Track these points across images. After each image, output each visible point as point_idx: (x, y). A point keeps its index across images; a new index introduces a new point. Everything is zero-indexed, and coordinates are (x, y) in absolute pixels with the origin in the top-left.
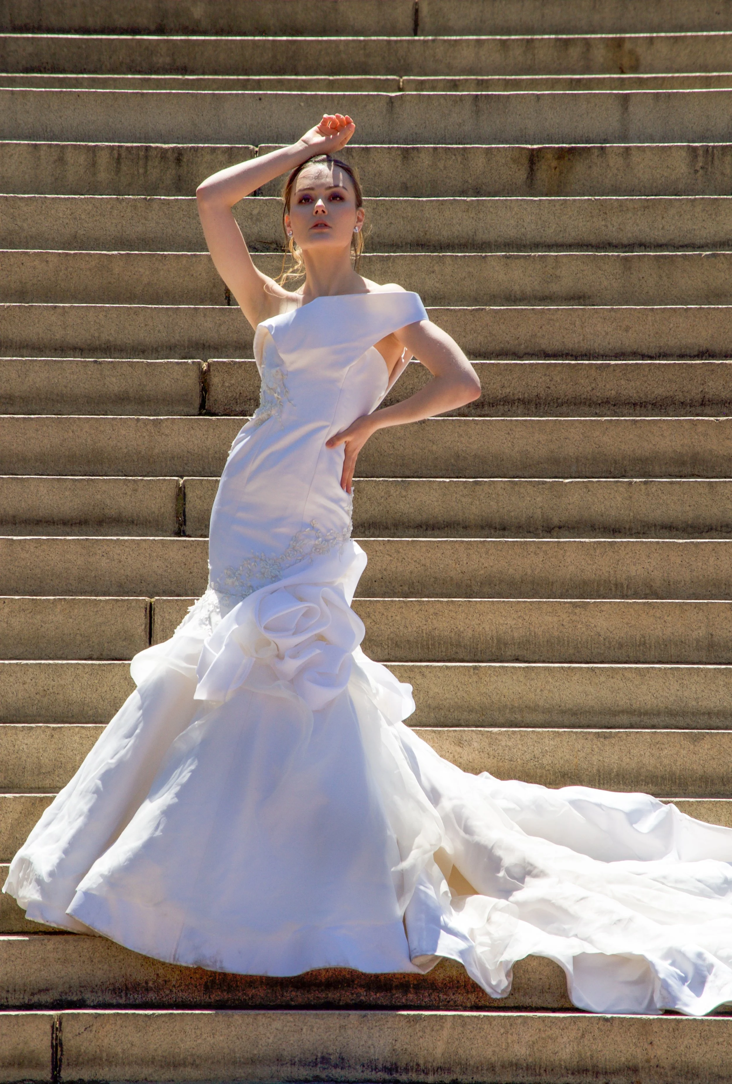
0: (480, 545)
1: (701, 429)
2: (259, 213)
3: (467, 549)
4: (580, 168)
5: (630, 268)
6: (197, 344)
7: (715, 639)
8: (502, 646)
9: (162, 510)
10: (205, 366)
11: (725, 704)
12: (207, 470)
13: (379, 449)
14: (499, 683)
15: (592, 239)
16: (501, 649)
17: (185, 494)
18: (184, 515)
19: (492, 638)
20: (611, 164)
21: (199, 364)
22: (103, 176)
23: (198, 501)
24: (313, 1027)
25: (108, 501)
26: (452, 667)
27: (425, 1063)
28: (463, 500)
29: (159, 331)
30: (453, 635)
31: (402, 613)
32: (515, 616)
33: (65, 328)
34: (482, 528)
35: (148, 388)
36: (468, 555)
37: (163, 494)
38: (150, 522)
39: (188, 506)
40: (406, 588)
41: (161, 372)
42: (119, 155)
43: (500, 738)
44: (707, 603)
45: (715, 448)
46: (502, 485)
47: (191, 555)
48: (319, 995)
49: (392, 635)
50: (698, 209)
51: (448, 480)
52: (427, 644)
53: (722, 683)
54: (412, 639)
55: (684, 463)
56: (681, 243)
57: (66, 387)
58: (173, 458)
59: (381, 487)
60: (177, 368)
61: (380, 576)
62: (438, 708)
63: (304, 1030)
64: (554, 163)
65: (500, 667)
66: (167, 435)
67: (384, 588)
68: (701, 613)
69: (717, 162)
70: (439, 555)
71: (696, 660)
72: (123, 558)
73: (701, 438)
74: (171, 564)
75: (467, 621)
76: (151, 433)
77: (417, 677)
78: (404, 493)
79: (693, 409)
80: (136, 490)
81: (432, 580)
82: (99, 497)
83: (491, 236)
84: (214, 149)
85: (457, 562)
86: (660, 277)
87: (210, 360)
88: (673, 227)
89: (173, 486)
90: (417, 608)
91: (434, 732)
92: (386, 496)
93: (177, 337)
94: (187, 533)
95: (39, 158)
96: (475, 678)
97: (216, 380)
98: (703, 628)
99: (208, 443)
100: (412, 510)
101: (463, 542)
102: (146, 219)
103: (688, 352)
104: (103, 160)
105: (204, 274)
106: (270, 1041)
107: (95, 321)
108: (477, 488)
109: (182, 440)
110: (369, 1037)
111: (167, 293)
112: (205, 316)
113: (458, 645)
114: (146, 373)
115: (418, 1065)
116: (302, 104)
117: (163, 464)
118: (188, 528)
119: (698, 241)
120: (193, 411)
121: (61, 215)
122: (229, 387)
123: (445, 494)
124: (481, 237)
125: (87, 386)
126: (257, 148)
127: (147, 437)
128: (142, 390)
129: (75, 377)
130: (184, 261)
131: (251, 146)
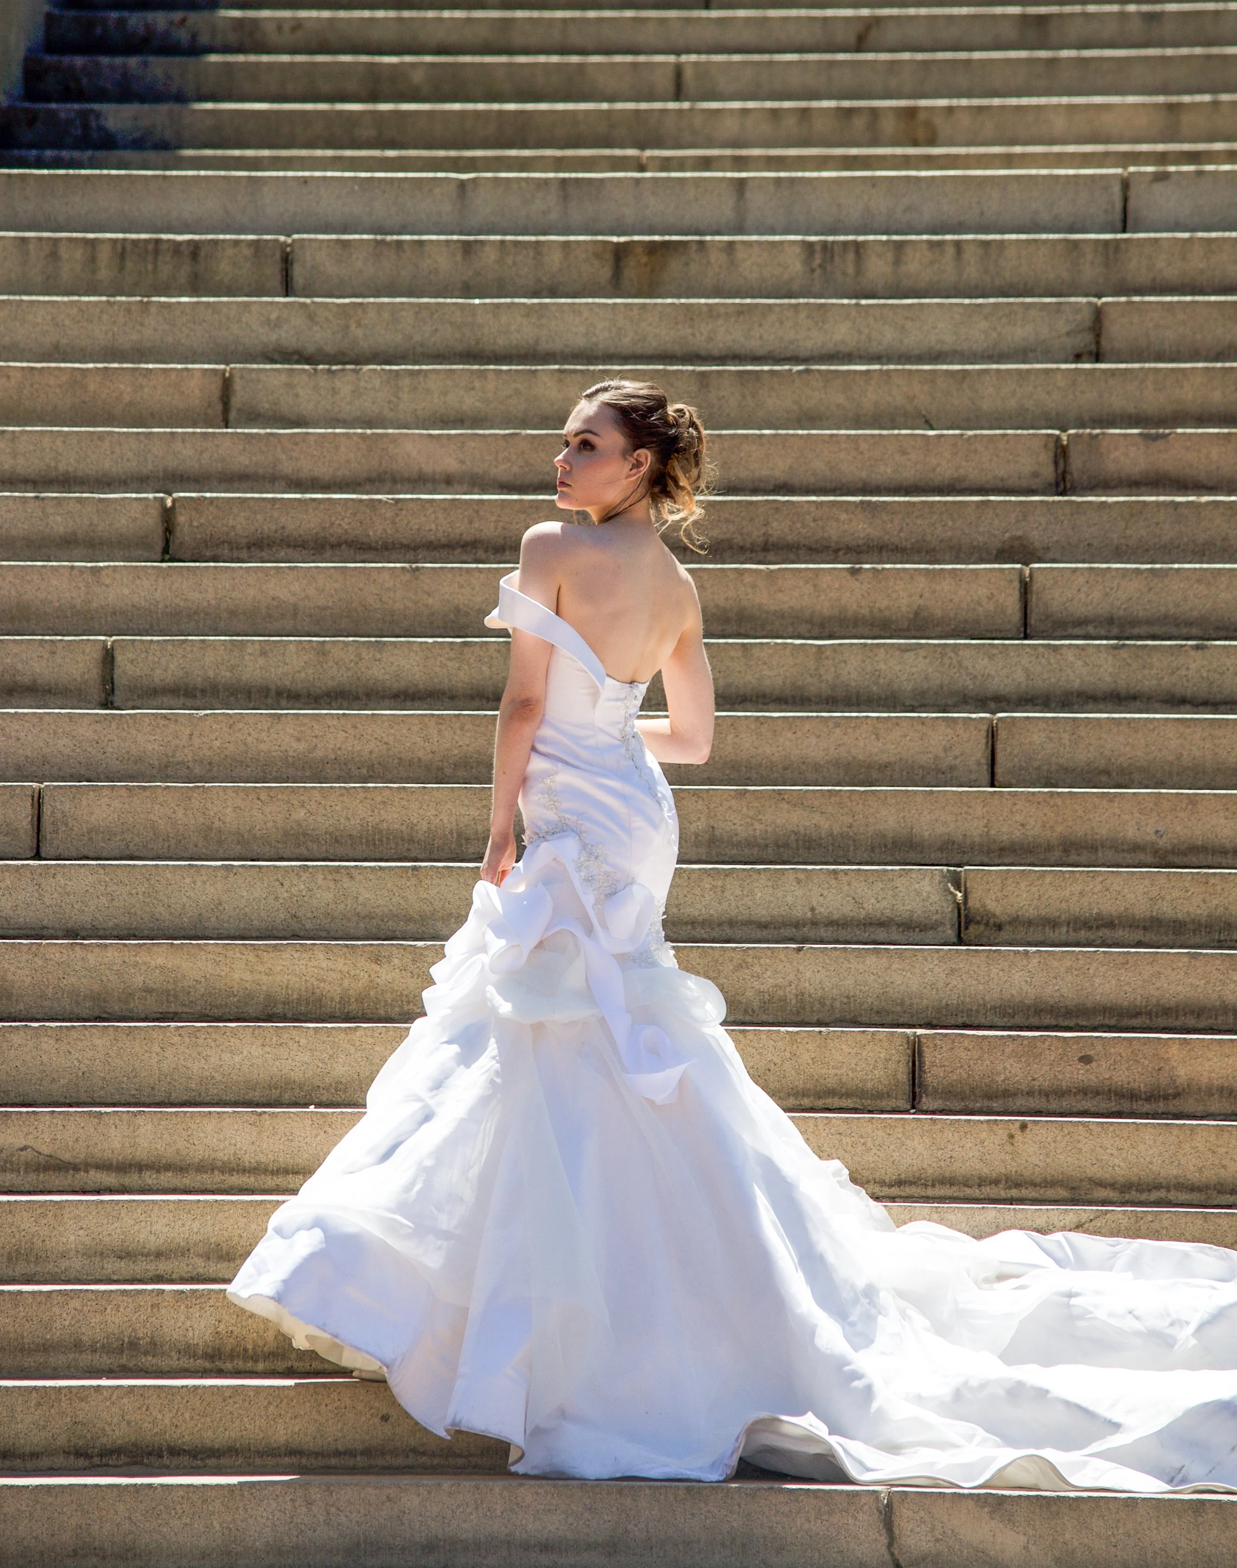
0: (454, 720)
1: (748, 579)
2: (278, 318)
3: (438, 724)
4: (675, 266)
5: (707, 386)
6: (174, 475)
7: (717, 833)
8: (463, 842)
9: (86, 677)
10: (169, 503)
11: (712, 912)
12: (156, 628)
13: (363, 603)
14: (443, 887)
15: (677, 349)
16: (461, 845)
17: (113, 657)
18: (113, 683)
19: (451, 832)
20: (713, 260)
21: (162, 499)
22: (104, 273)
23: (129, 665)
24: (119, 1306)
25: (20, 666)
26: (386, 867)
27: (254, 1349)
28: (449, 664)
29: (128, 460)
30: (404, 828)
31: (343, 802)
32: (479, 805)
33: (15, 457)
34: (472, 698)
35: (100, 529)
36: (439, 731)
37: (87, 658)
38: (71, 691)
39: (117, 672)
40: (364, 771)
41: (115, 510)
42: (124, 249)
43: (426, 953)
44: (708, 790)
45: (765, 602)
46: (496, 646)
47: (105, 732)
48: (148, 1267)
49: (331, 829)
50: (802, 315)
51: (430, 640)
52: (374, 840)
53: (708, 886)
54: (355, 833)
55: (727, 621)
56: (782, 356)
58: (114, 613)
59: (350, 648)
60: (135, 504)
61: (333, 757)
62: (370, 916)
63: (108, 1310)
64: (644, 259)
65: (443, 867)
66: (107, 586)
67: (337, 772)
68: (700, 802)
69: (837, 259)
70: (405, 731)
71: (694, 858)
72: (22, 735)
73: (749, 590)
74: (80, 742)
75: (421, 812)
76: (88, 583)
77: (345, 880)
78: (378, 656)
79: (754, 555)
80: (54, 653)
81: (396, 761)
82: (9, 661)
83: (557, 346)
84: (237, 243)
85: (426, 739)
86: (744, 397)
87: (175, 495)
88: (772, 337)
89: (99, 647)
90: (362, 795)
91: (347, 946)
92: (357, 659)
93: (150, 467)
94: (116, 705)
95: (27, 254)
96: (414, 881)
97: (182, 519)
98: (703, 820)
99: (157, 595)
100: (387, 677)
101: (433, 715)
102: (142, 325)
103: (762, 485)
104: (104, 255)
105: (197, 391)
106: (67, 1323)
108: (466, 650)
109: (126, 591)
110: (188, 1318)
111: (152, 414)
112: (183, 441)
113: (411, 840)
114: (98, 511)
115: (246, 1350)
117: (103, 621)
118: (117, 699)
119: (803, 354)
120: (154, 557)
121: (40, 320)
122: (197, 527)
123: (427, 658)
124: (545, 346)
125: (26, 527)
126: (289, 241)
127: (83, 588)
128: (93, 531)
129: (12, 516)
130: (173, 376)
131: (282, 238)
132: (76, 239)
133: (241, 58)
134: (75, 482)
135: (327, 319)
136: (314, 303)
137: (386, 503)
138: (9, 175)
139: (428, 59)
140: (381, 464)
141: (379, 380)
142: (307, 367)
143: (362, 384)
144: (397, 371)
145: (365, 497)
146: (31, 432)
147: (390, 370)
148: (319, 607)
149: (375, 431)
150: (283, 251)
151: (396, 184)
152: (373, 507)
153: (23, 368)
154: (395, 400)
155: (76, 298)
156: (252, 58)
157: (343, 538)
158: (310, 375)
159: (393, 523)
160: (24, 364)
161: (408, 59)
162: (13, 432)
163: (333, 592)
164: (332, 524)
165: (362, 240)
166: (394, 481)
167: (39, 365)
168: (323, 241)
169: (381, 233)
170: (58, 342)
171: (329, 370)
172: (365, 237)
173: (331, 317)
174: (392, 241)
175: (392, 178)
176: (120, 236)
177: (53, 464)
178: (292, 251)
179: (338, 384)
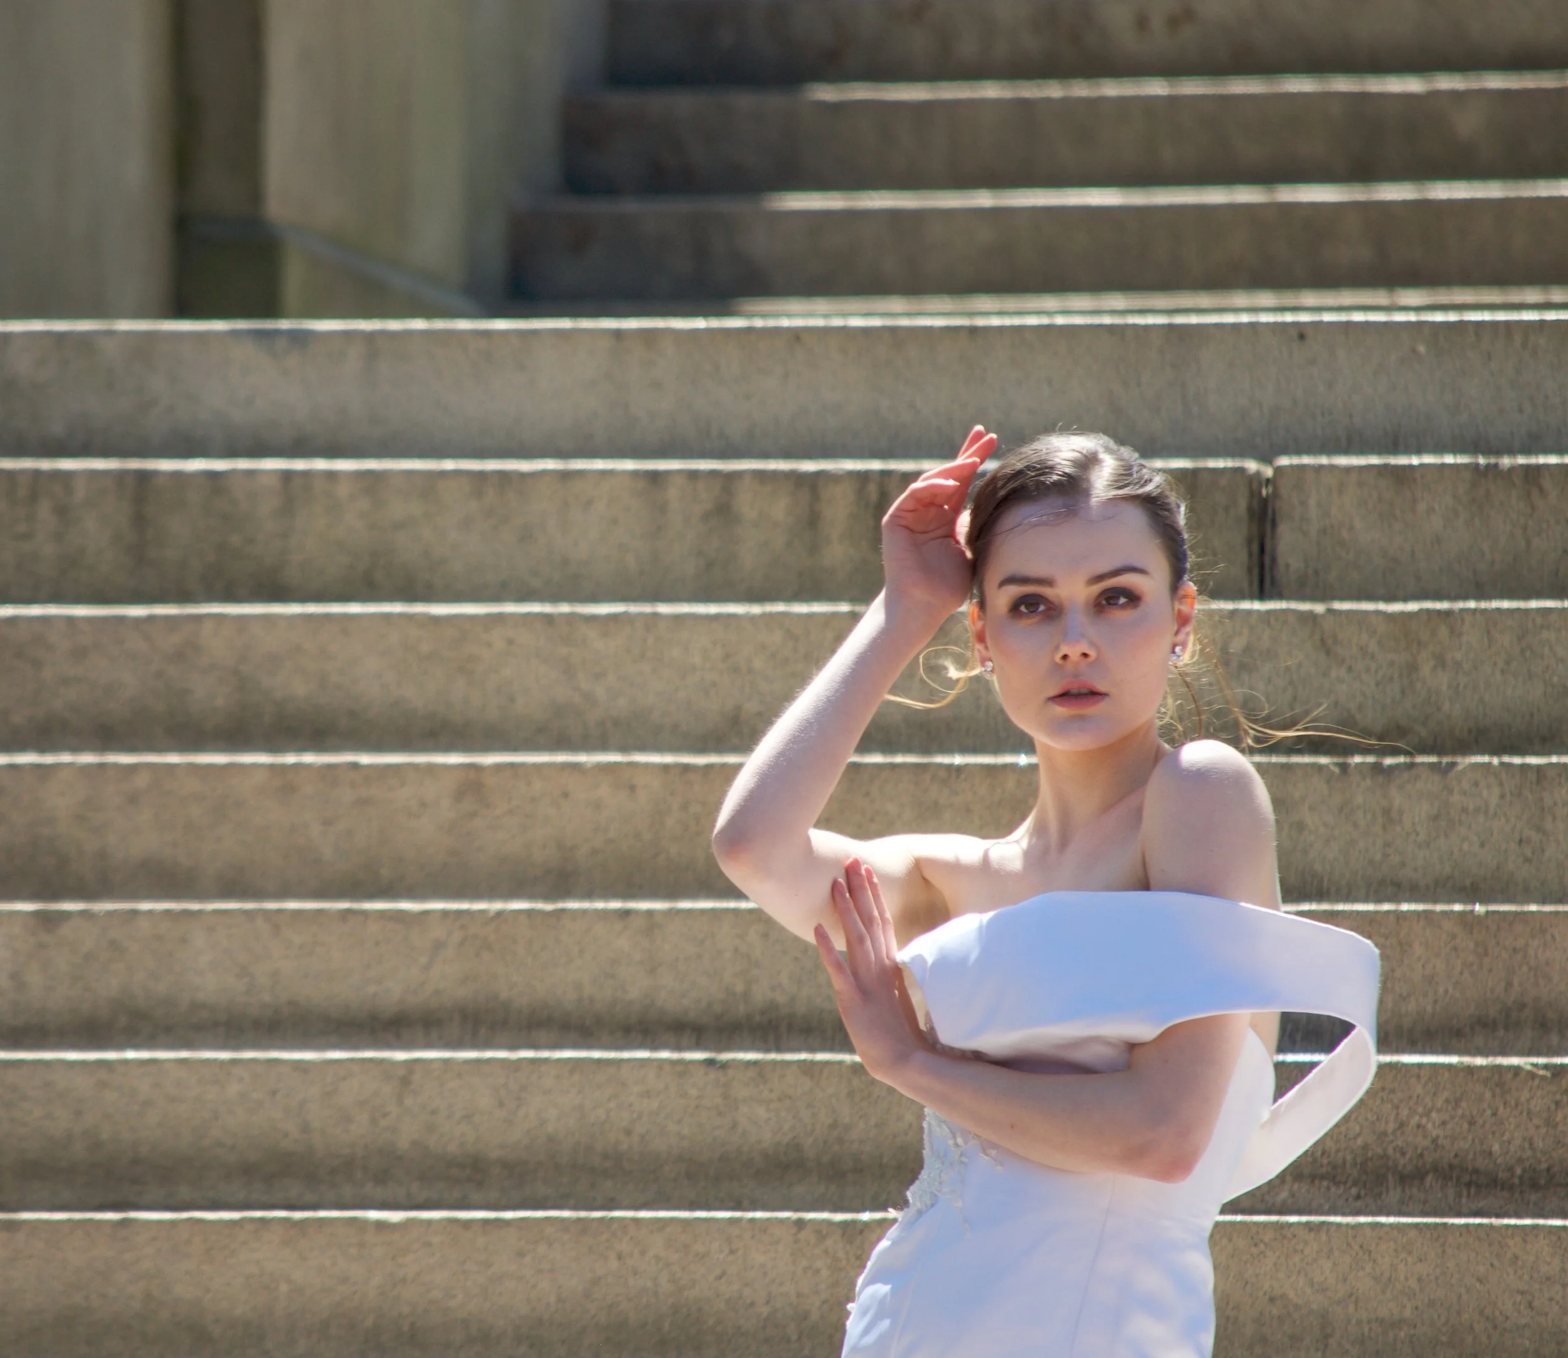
2: (1248, 649)
13: (1488, 1311)
22: (837, 550)
33: (652, 971)
57: (628, 1132)
95: (663, 511)
104: (838, 509)
107: (736, 950)
114: (851, 1094)
116: (1422, 349)
121: (697, 660)
125: (686, 1131)
126: (1269, 472)
127: (825, 1273)
128: (840, 1141)
129: (655, 1105)
130: (1011, 783)
131: (1252, 466)
132: (775, 474)
133: (1054, 90)
134: (790, 1027)
135: (1363, 649)
136: (1330, 611)
137: (1532, 1075)
138: (618, 334)
139: (1495, 82)
140: (1509, 984)
141: (1496, 791)
142: (1324, 760)
143: (1456, 798)
144: (1539, 768)
145: (1479, 1061)
146: (690, 911)
147: (1524, 767)
148: (1381, 1321)
149: (1493, 908)
150: (1254, 494)
151: (1518, 339)
152: (1501, 1084)
153: (666, 767)
154: (1535, 837)
155: (780, 607)
156: (1081, 90)
157: (1429, 1158)
158: (1330, 779)
159: (1550, 1123)
160: (668, 759)
161: (1447, 82)
162: (650, 913)
163: (1413, 1283)
164: (1402, 1125)
165: (1444, 466)
166: (1543, 1025)
167: (701, 760)
168: (1348, 470)
169: (1487, 452)
170: (738, 708)
171: (1377, 768)
172: (1449, 459)
173: (1373, 646)
174: (1513, 469)
175: (1508, 324)
176: (876, 465)
177: (739, 988)
178: (1276, 495)
179: (1397, 799)
